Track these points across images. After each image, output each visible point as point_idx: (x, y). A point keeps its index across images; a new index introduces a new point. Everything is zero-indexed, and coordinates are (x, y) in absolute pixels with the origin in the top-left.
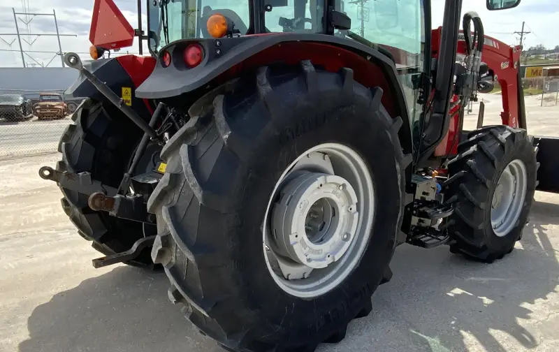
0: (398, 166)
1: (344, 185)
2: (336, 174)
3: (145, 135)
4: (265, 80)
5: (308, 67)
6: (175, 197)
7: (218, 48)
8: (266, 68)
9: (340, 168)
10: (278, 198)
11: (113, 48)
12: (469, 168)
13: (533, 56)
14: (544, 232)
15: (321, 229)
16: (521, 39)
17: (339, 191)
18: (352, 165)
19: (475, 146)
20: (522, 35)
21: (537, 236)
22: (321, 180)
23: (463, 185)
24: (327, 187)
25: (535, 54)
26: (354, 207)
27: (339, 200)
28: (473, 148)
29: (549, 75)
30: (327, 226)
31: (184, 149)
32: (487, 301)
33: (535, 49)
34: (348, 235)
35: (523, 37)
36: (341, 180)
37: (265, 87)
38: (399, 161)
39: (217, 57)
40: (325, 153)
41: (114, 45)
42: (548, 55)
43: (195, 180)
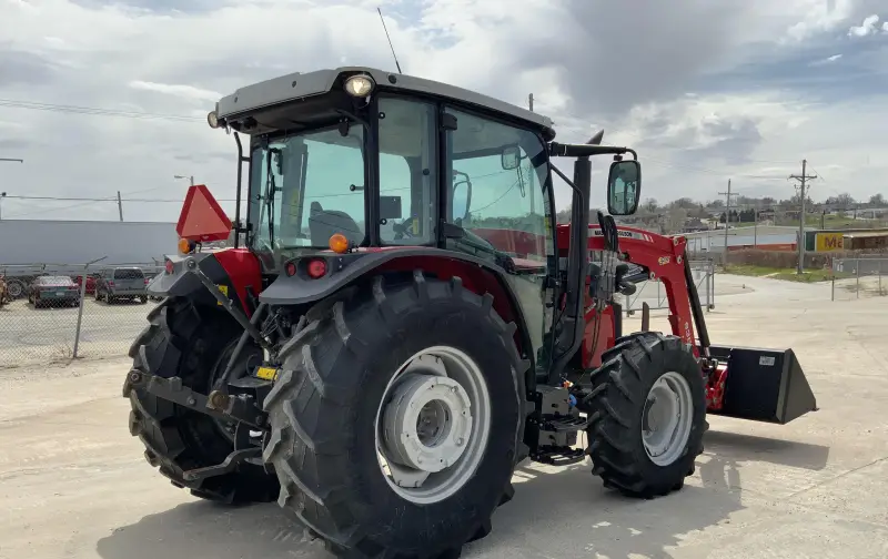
0: (513, 372)
1: (456, 388)
2: (450, 376)
3: (246, 332)
4: (380, 290)
5: (419, 278)
6: (295, 392)
7: (340, 263)
8: (381, 277)
9: (453, 371)
10: (390, 399)
11: (204, 240)
12: (612, 381)
13: (834, 214)
14: (737, 469)
15: (435, 434)
16: (803, 187)
17: (451, 394)
18: (467, 371)
19: (620, 355)
20: (803, 182)
21: (726, 473)
22: (432, 380)
23: (605, 399)
24: (438, 389)
25: (838, 210)
26: (468, 412)
27: (452, 402)
28: (618, 357)
29: (853, 248)
30: (441, 431)
31: (306, 350)
32: (635, 532)
33: (837, 202)
34: (462, 440)
35: (806, 184)
36: (454, 383)
37: (380, 295)
38: (514, 366)
39: (340, 270)
40: (437, 356)
41: (206, 238)
42: (859, 211)
43: (317, 375)
